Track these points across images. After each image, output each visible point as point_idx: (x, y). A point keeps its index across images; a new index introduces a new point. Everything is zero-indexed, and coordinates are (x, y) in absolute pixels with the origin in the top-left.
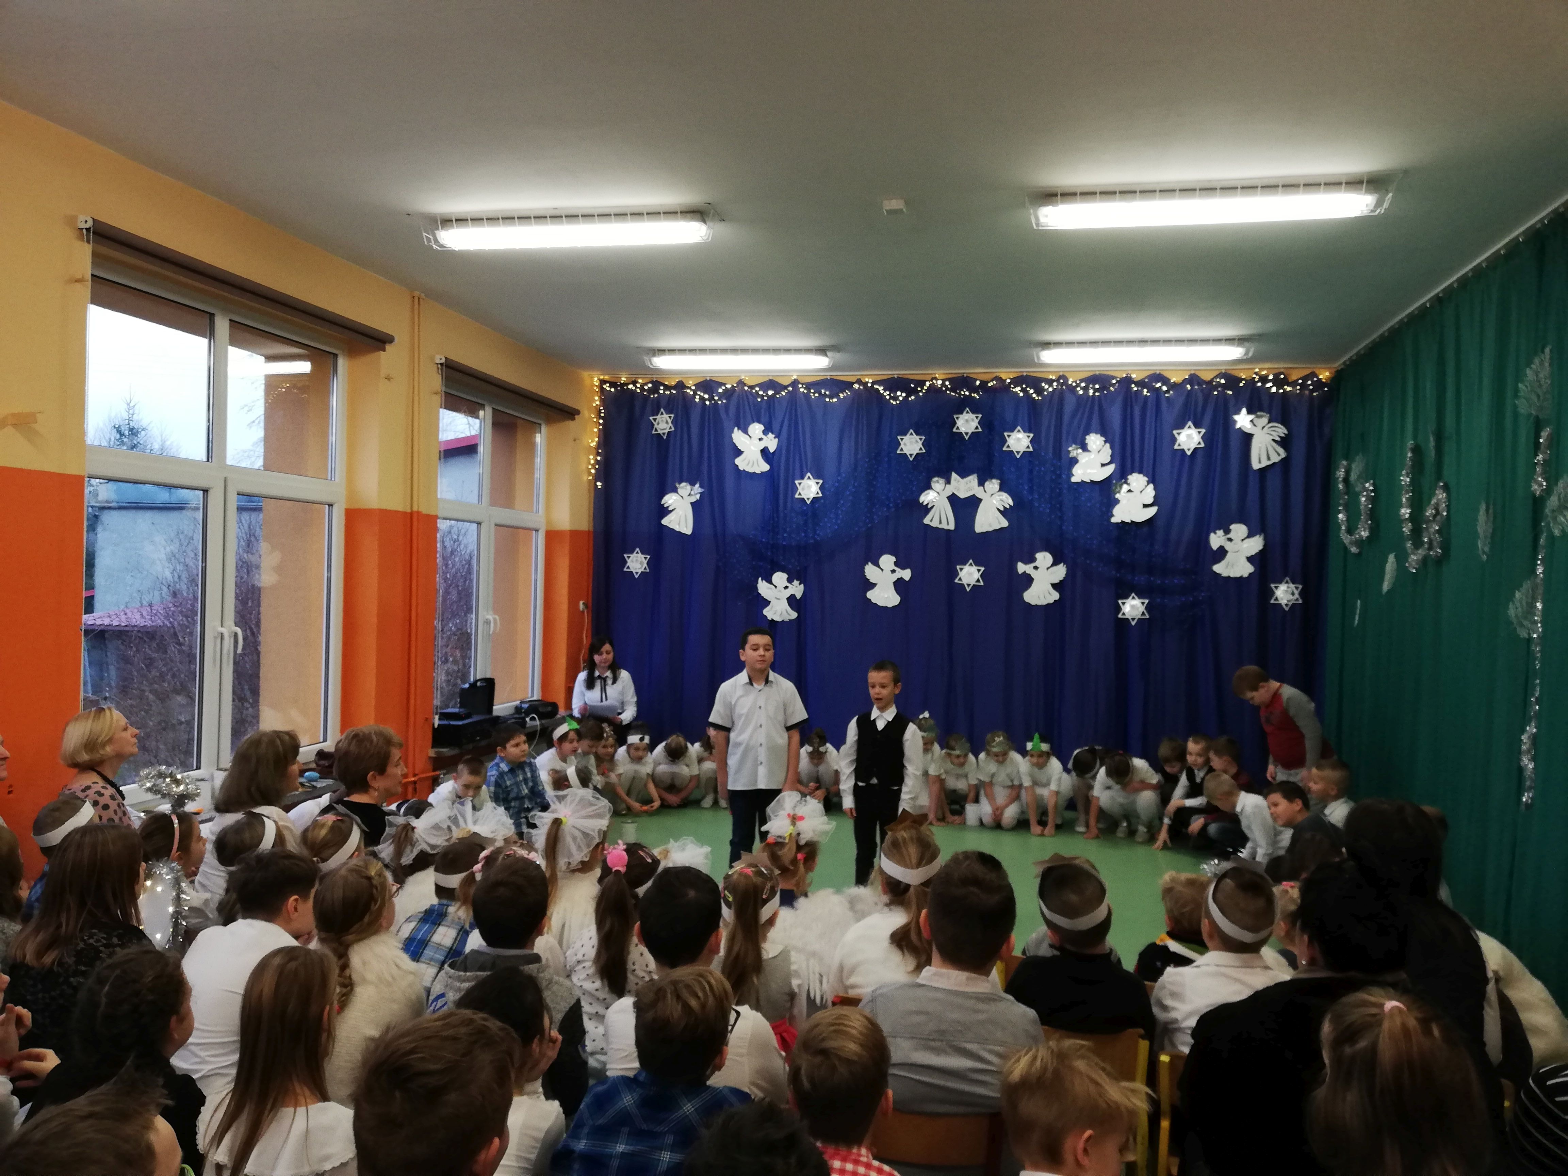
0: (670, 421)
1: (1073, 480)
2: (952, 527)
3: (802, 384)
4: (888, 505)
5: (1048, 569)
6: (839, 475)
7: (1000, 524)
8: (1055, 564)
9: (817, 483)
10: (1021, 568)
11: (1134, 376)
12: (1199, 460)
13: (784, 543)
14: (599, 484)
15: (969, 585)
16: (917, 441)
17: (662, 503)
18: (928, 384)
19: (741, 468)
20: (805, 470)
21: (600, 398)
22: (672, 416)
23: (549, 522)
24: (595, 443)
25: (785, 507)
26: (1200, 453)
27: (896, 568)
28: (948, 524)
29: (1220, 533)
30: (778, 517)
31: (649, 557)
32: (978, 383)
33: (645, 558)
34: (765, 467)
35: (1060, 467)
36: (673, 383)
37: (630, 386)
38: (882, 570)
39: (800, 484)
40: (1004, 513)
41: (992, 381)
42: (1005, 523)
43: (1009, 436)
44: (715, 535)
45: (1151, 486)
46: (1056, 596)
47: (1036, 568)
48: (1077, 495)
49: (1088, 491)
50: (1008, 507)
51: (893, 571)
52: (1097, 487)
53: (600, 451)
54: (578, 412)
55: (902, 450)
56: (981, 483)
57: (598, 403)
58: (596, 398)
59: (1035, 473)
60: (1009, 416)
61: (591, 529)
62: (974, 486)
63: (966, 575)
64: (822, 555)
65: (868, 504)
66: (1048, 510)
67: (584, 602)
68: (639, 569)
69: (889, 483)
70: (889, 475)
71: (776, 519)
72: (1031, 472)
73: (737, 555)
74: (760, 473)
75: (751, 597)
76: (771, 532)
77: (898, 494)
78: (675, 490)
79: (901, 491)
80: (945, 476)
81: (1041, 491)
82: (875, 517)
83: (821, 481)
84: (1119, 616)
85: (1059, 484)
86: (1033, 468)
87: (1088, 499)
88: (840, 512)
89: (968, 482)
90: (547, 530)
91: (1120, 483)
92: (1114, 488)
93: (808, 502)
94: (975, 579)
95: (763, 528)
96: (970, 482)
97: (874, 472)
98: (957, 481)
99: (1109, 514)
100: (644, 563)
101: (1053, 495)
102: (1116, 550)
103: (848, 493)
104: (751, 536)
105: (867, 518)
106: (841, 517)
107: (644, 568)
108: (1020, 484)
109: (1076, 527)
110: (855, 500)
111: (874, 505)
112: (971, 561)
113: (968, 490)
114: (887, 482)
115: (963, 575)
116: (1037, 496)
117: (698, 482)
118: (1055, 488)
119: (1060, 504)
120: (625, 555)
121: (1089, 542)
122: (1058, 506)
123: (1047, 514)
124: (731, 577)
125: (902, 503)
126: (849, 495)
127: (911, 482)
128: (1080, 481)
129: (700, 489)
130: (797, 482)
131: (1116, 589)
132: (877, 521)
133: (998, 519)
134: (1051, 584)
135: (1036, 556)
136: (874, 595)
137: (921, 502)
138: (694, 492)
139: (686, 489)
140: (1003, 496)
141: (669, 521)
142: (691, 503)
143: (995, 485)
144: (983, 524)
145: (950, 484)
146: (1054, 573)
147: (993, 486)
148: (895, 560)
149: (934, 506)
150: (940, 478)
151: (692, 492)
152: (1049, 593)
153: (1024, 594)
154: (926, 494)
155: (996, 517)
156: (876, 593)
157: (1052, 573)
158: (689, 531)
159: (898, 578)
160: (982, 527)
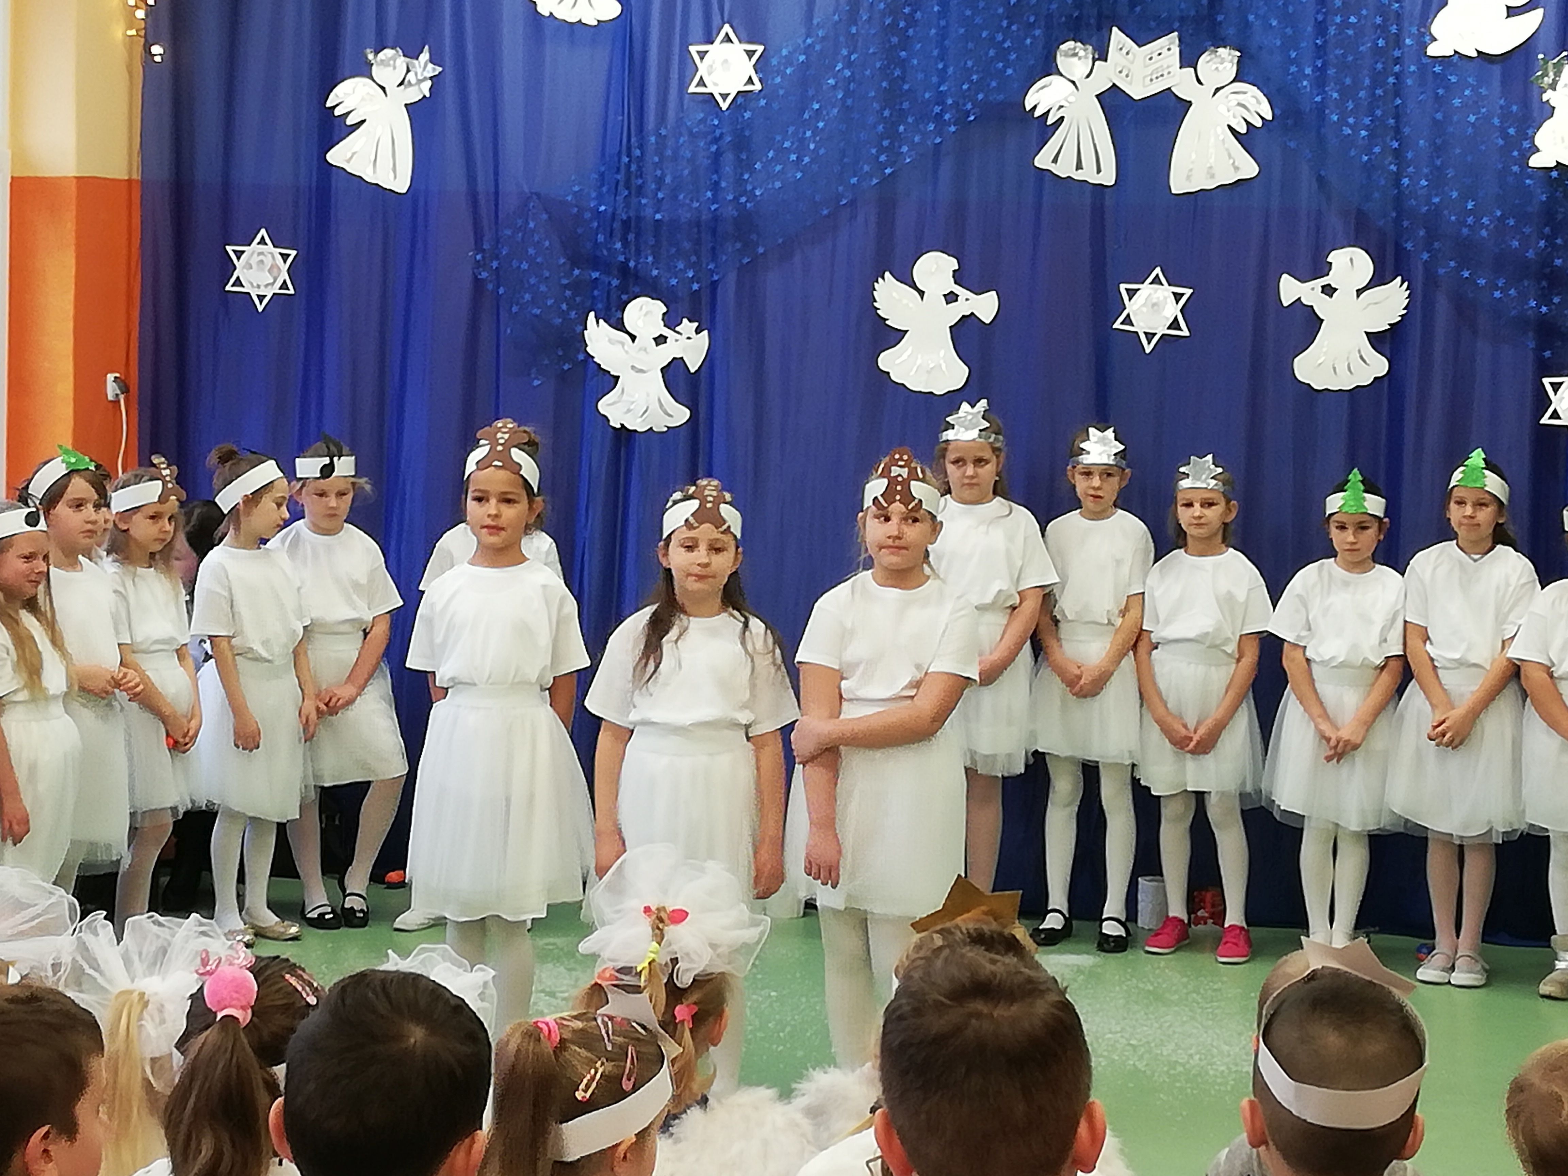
1: (1433, 50)
2: (1108, 177)
4: (939, 115)
5: (1359, 292)
6: (808, 32)
7: (1237, 169)
8: (1378, 279)
9: (750, 54)
13: (658, 216)
14: (157, 49)
15: (1150, 336)
17: (329, 104)
19: (543, 9)
20: (716, 19)
23: (19, 156)
25: (662, 118)
27: (958, 290)
28: (1099, 171)
30: (641, 147)
31: (293, 253)
33: (285, 257)
34: (608, 9)
35: (1398, 15)
38: (922, 293)
39: (702, 55)
42: (1249, 168)
44: (473, 196)
46: (1379, 366)
47: (1328, 290)
48: (1441, 91)
49: (1472, 80)
50: (1258, 123)
51: (951, 298)
52: (1497, 69)
56: (1189, 60)
59: (1332, 31)
61: (137, 174)
62: (1168, 67)
63: (1144, 309)
64: (761, 250)
65: (886, 113)
66: (1363, 133)
67: (118, 375)
68: (267, 286)
69: (942, 58)
70: (943, 34)
71: (638, 152)
72: (1321, 28)
73: (531, 251)
74: (596, 23)
75: (566, 367)
76: (621, 187)
77: (965, 87)
78: (365, 70)
79: (975, 77)
80: (1094, 39)
81: (1348, 81)
82: (905, 149)
83: (760, 49)
84: (1545, 420)
85: (1397, 61)
86: (1329, 17)
87: (1471, 102)
88: (809, 134)
89: (1155, 55)
90: (15, 175)
91: (1555, 61)
92: (1539, 73)
93: (724, 106)
94: (1168, 319)
95: (602, 175)
96: (1160, 54)
97: (902, 24)
98: (1124, 51)
99: (1526, 144)
100: (279, 269)
101: (1379, 92)
102: (1542, 243)
103: (831, 81)
104: (569, 198)
105: (881, 150)
106: (812, 146)
107: (279, 283)
108: (1293, 62)
109: (1438, 180)
110: (849, 102)
111: (902, 115)
112: (1158, 270)
113: (1154, 77)
114: (935, 53)
115: (1135, 308)
116: (1335, 95)
117: (427, 47)
118: (1385, 72)
119: (1397, 117)
120: (229, 248)
121: (1470, 220)
122: (1392, 121)
123: (1360, 142)
124: (515, 309)
125: (977, 110)
126: (834, 87)
127: (1002, 55)
128: (1452, 53)
129: (430, 66)
130: (693, 49)
131: (1540, 349)
132: (908, 160)
133: (1230, 157)
134: (1366, 333)
135: (1329, 260)
136: (897, 362)
137: (1028, 108)
138: (416, 74)
139: (395, 68)
140: (1245, 93)
141: (349, 155)
142: (406, 105)
143: (1226, 64)
144: (1191, 170)
145: (1106, 60)
146: (1376, 303)
147: (1221, 67)
148: (957, 267)
149: (1062, 118)
150: (1079, 44)
151: (411, 77)
152: (1361, 357)
153: (1296, 360)
154: (1042, 88)
155: (1227, 150)
156: (905, 357)
157: (1370, 304)
158: (401, 184)
159: (964, 316)
160: (1188, 178)
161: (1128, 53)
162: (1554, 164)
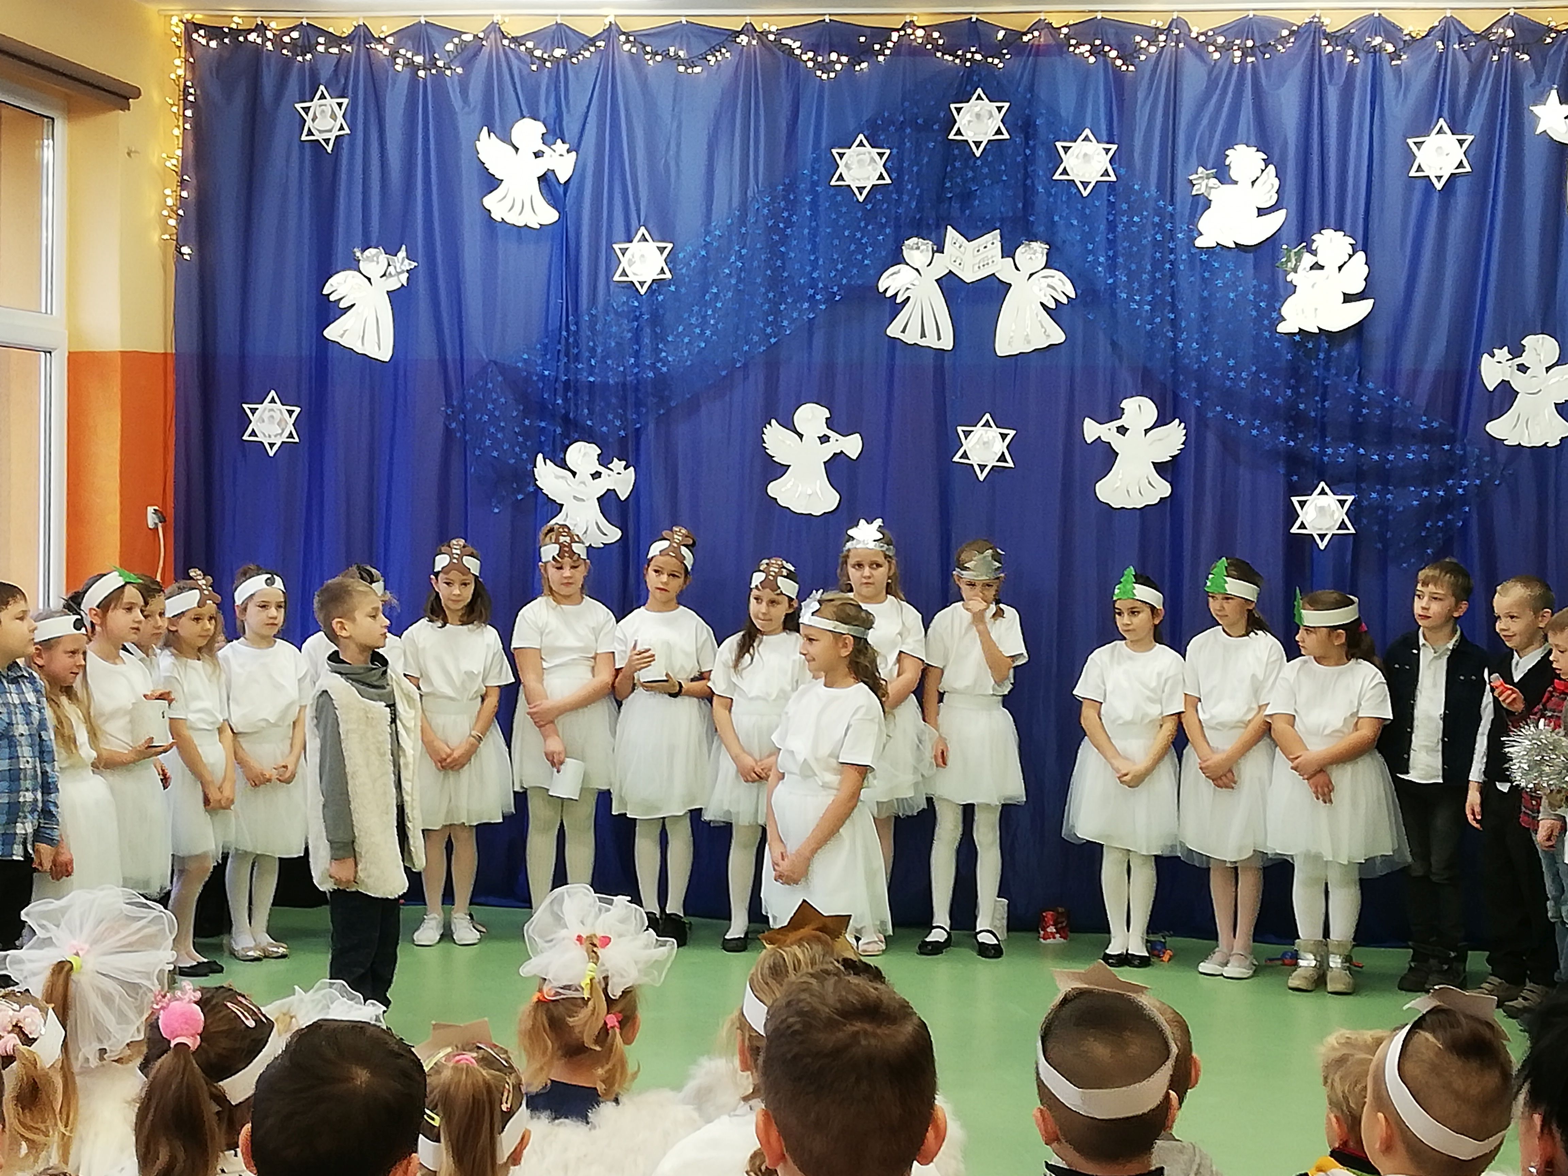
0: (340, 113)
1: (1200, 242)
2: (947, 343)
3: (627, 35)
4: (813, 297)
5: (1147, 431)
6: (708, 232)
7: (1047, 336)
8: (1161, 421)
9: (662, 250)
10: (1092, 430)
11: (1326, 21)
12: (1461, 200)
13: (591, 380)
14: (185, 250)
15: (982, 467)
16: (873, 160)
17: (325, 292)
18: (895, 36)
19: (496, 216)
20: (634, 222)
21: (187, 61)
22: (345, 101)
23: (74, 333)
24: (174, 162)
25: (593, 301)
26: (1462, 187)
27: (829, 433)
28: (939, 339)
29: (1503, 354)
30: (577, 324)
31: (297, 410)
32: (1001, 35)
33: (290, 412)
34: (550, 215)
35: (1172, 215)
36: (347, 31)
37: (252, 37)
38: (801, 436)
39: (624, 251)
40: (1055, 312)
41: (1030, 31)
42: (1057, 336)
43: (1066, 149)
44: (443, 362)
45: (1361, 256)
46: (1164, 489)
47: (1122, 430)
48: (1206, 275)
49: (1231, 266)
50: (1064, 300)
51: (824, 439)
52: (1250, 257)
53: (186, 177)
54: (137, 93)
55: (841, 178)
56: (1008, 251)
57: (181, 72)
58: (178, 62)
59: (1120, 228)
60: (1067, 104)
61: (171, 350)
62: (992, 257)
63: (978, 446)
64: (673, 404)
65: (771, 295)
66: (1147, 307)
67: (156, 508)
68: (276, 436)
69: (814, 251)
70: (814, 233)
71: (573, 328)
72: (1112, 226)
73: (490, 406)
74: (538, 227)
75: (520, 497)
76: (562, 355)
77: (832, 275)
78: (354, 265)
79: (840, 266)
80: (933, 235)
81: (1133, 267)
82: (785, 323)
83: (670, 246)
84: (1294, 530)
85: (1172, 251)
86: (1118, 218)
87: (1230, 283)
88: (710, 312)
89: (982, 248)
90: (71, 350)
91: (1296, 250)
92: (1284, 260)
93: (642, 291)
94: (996, 454)
95: (545, 346)
96: (985, 247)
97: (781, 225)
98: (957, 245)
99: (1274, 315)
100: (287, 423)
101: (1158, 275)
102: (1289, 392)
103: (727, 271)
104: (520, 365)
105: (768, 324)
106: (712, 322)
107: (287, 433)
108: (1090, 252)
109: (1206, 343)
110: (741, 287)
111: (783, 296)
112: (987, 416)
113: (981, 265)
114: (809, 247)
115: (970, 445)
116: (1124, 279)
117: (404, 247)
118: (1163, 260)
119: (1173, 296)
120: (245, 406)
121: (1231, 375)
122: (1169, 299)
123: (1144, 314)
124: (478, 452)
125: (842, 292)
126: (730, 275)
127: (861, 248)
128: (1215, 245)
129: (407, 261)
130: (616, 247)
131: (1288, 475)
132: (788, 332)
133: (1042, 326)
134: (1153, 463)
135: (1122, 406)
136: (783, 490)
137: (881, 290)
138: (395, 267)
139: (378, 263)
140: (1053, 277)
141: (342, 332)
142: (388, 292)
143: (1037, 255)
144: (1012, 337)
145: (943, 253)
146: (1160, 440)
147: (1033, 257)
148: (829, 416)
149: (908, 298)
150: (921, 240)
151: (391, 269)
152: (1149, 483)
153: (1097, 485)
154: (892, 274)
155: (1040, 321)
156: (789, 486)
157: (1155, 441)
158: (385, 354)
159: (835, 454)
160: (1009, 343)
161: (960, 247)
162: (1297, 331)
